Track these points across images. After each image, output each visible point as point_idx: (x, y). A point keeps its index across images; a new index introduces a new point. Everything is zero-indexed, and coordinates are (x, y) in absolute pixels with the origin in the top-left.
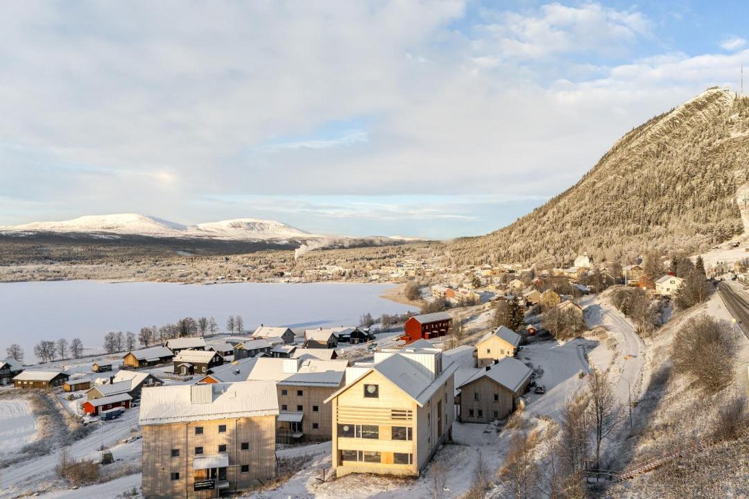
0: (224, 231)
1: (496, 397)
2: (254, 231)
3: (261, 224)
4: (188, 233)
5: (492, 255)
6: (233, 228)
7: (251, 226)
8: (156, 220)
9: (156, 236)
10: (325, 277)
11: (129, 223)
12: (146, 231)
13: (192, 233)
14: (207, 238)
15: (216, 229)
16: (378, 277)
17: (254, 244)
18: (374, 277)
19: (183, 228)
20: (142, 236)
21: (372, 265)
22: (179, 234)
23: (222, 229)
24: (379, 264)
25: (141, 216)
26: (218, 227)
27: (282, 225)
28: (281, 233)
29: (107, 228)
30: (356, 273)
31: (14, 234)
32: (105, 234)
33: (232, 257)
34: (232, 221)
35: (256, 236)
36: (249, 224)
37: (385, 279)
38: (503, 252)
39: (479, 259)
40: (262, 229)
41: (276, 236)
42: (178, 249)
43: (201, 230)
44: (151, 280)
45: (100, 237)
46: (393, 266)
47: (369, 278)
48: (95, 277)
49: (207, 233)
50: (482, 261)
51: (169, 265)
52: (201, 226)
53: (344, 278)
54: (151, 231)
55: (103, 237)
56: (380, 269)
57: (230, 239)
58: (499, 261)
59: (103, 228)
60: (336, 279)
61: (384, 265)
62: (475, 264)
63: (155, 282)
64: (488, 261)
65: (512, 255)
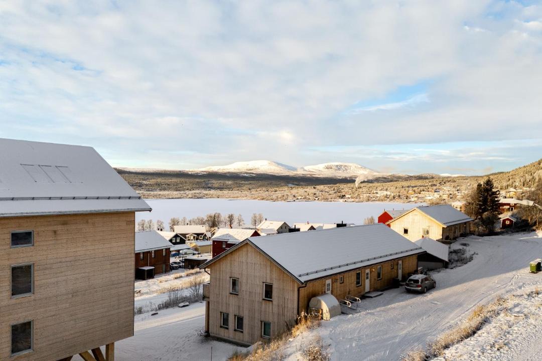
0: (321, 171)
1: (268, 291)
2: (340, 171)
3: (345, 166)
4: (298, 173)
5: (518, 180)
6: (327, 169)
7: (339, 168)
8: (279, 164)
9: (277, 175)
10: (374, 199)
11: (263, 166)
12: (272, 171)
13: (300, 172)
14: (309, 176)
15: (316, 170)
16: (416, 199)
17: (339, 179)
18: (413, 200)
19: (295, 169)
20: (269, 175)
21: (414, 191)
22: (291, 173)
23: (319, 169)
24: (419, 190)
25: (269, 162)
26: (317, 168)
27: (360, 166)
28: (359, 173)
29: (249, 170)
30: (399, 196)
31: (196, 173)
32: (247, 173)
33: (318, 187)
34: (326, 164)
35: (341, 174)
36: (337, 166)
37: (421, 201)
38: (528, 177)
39: (505, 184)
40: (346, 170)
41: (355, 175)
42: (288, 183)
43: (306, 171)
44: (254, 199)
45: (244, 175)
46: (431, 191)
47: (409, 200)
48: (222, 197)
49: (309, 173)
50: (508, 186)
51: (275, 191)
52: (306, 168)
53: (388, 199)
54: (275, 172)
55: (246, 175)
56: (420, 193)
57: (324, 176)
58: (524, 185)
59: (247, 170)
60: (382, 200)
61: (423, 191)
62: (501, 189)
63: (256, 200)
64: (513, 185)
65: (537, 180)
